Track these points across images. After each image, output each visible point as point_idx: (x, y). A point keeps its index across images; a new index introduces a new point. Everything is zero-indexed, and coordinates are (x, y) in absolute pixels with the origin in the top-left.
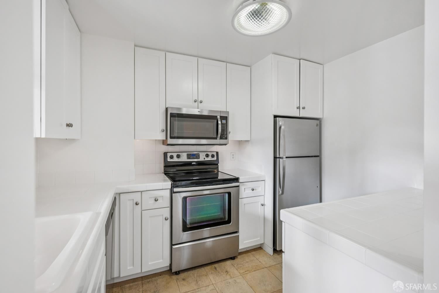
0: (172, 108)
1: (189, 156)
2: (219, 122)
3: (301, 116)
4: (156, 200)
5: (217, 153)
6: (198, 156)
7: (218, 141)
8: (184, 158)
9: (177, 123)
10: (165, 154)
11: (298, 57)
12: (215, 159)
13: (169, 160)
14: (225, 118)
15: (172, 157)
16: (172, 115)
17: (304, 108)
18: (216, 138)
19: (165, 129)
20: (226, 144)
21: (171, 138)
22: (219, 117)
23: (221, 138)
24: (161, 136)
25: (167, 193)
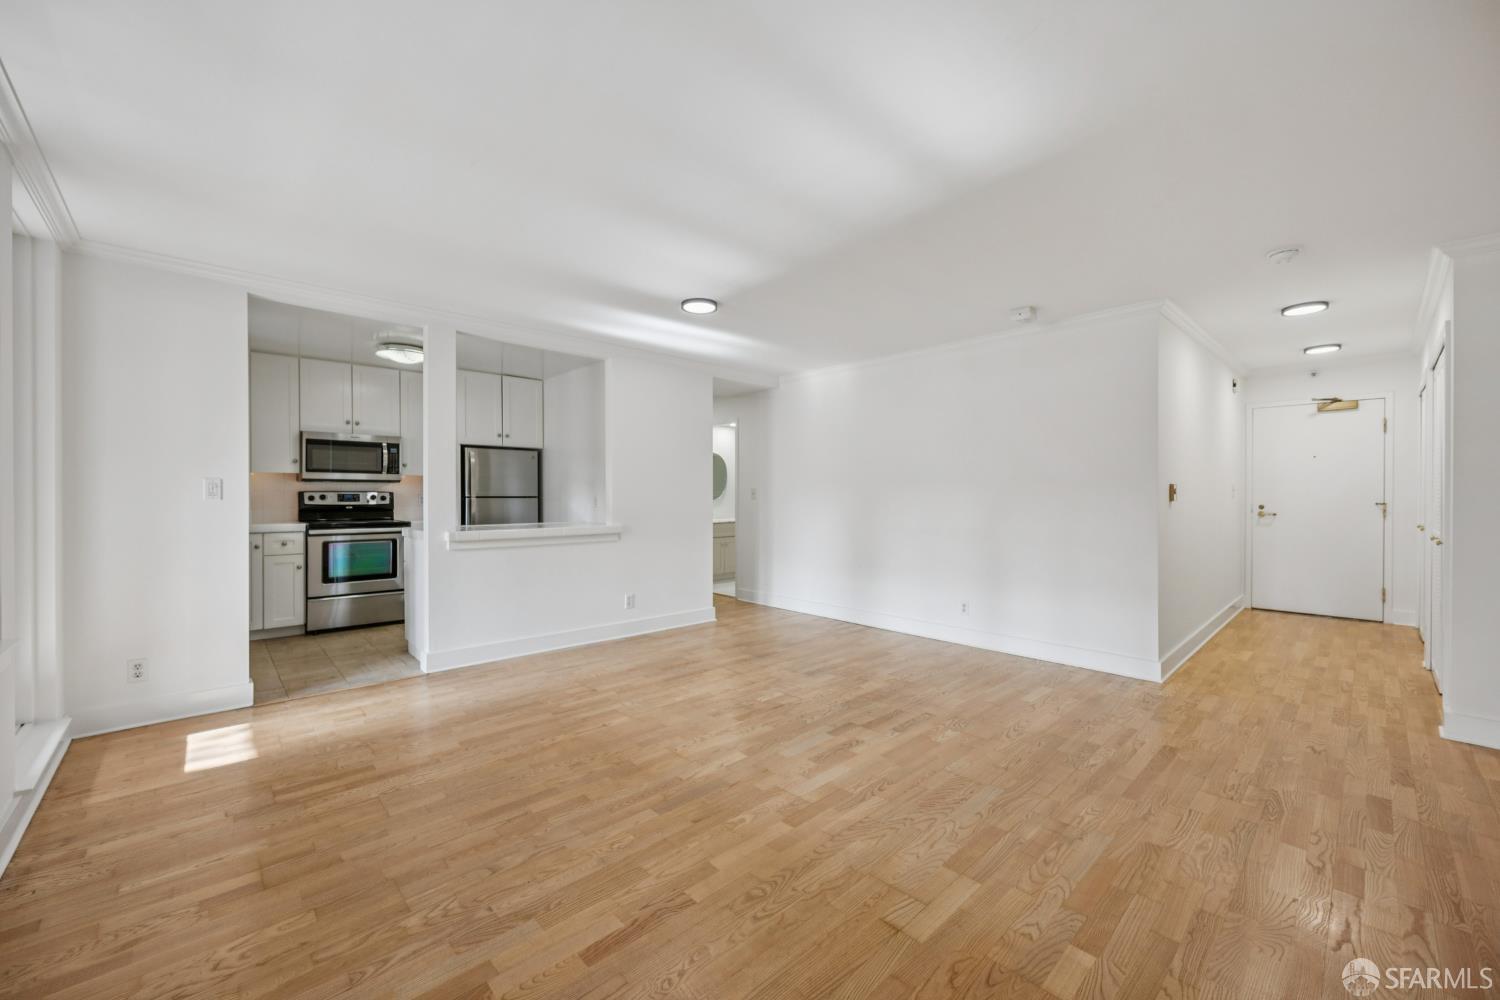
0: (308, 433)
1: (341, 498)
2: (385, 451)
3: (506, 444)
4: (284, 544)
5: (391, 494)
6: (356, 498)
7: (384, 476)
8: (332, 500)
9: (316, 452)
10: (301, 495)
11: (500, 371)
12: (387, 502)
13: (307, 502)
14: (394, 447)
15: (311, 498)
16: (309, 441)
17: (507, 436)
18: (381, 472)
19: (298, 458)
20: (399, 481)
21: (308, 470)
22: (384, 444)
23: (388, 472)
24: (294, 469)
25: (301, 537)
